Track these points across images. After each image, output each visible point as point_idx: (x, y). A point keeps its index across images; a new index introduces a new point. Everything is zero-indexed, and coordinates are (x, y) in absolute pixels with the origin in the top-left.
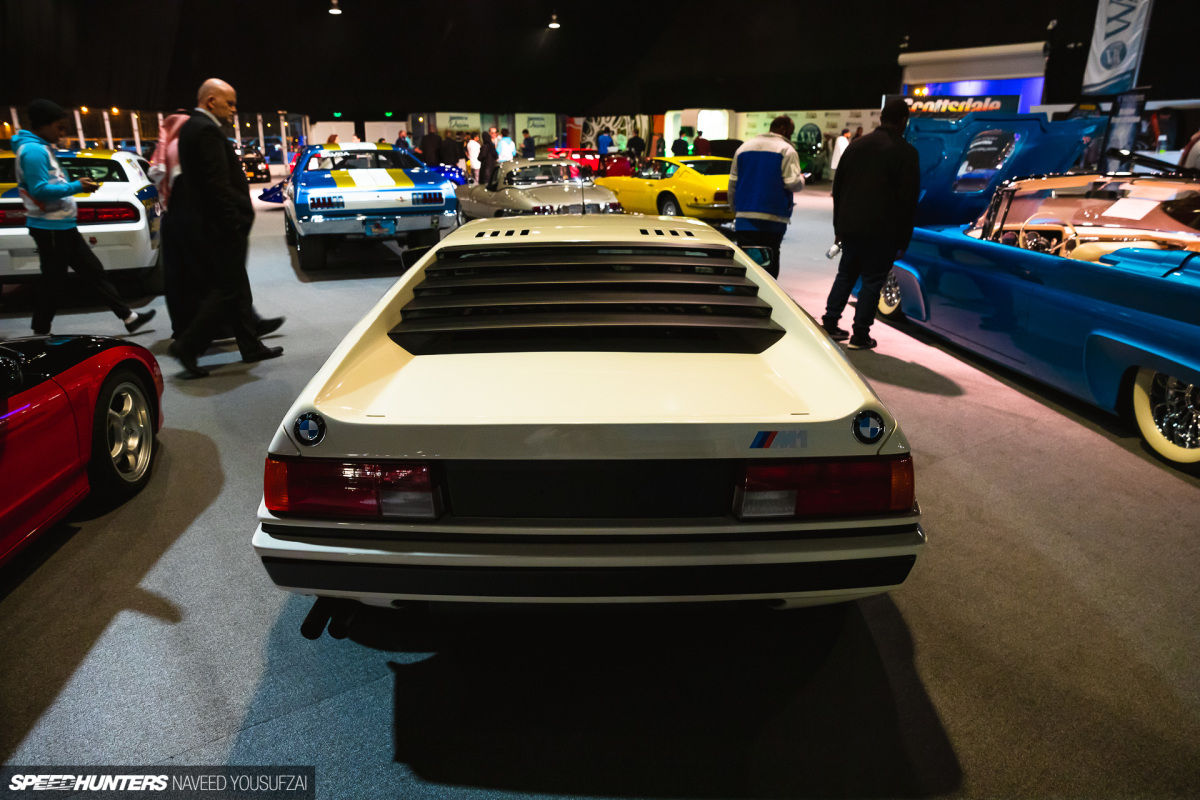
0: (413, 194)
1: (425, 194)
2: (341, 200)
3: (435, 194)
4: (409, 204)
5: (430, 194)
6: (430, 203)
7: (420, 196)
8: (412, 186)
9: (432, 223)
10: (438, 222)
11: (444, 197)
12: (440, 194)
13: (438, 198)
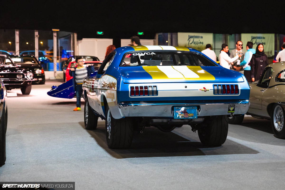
0: (214, 85)
1: (224, 86)
2: (155, 89)
3: (232, 86)
4: (211, 94)
5: (228, 85)
6: (228, 93)
7: (220, 88)
8: (213, 79)
9: (229, 110)
10: (234, 110)
11: (240, 88)
12: (237, 86)
13: (235, 89)
